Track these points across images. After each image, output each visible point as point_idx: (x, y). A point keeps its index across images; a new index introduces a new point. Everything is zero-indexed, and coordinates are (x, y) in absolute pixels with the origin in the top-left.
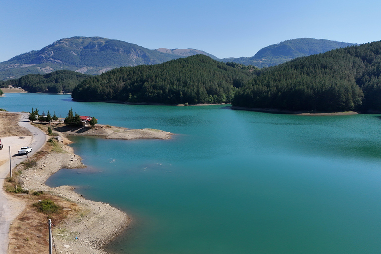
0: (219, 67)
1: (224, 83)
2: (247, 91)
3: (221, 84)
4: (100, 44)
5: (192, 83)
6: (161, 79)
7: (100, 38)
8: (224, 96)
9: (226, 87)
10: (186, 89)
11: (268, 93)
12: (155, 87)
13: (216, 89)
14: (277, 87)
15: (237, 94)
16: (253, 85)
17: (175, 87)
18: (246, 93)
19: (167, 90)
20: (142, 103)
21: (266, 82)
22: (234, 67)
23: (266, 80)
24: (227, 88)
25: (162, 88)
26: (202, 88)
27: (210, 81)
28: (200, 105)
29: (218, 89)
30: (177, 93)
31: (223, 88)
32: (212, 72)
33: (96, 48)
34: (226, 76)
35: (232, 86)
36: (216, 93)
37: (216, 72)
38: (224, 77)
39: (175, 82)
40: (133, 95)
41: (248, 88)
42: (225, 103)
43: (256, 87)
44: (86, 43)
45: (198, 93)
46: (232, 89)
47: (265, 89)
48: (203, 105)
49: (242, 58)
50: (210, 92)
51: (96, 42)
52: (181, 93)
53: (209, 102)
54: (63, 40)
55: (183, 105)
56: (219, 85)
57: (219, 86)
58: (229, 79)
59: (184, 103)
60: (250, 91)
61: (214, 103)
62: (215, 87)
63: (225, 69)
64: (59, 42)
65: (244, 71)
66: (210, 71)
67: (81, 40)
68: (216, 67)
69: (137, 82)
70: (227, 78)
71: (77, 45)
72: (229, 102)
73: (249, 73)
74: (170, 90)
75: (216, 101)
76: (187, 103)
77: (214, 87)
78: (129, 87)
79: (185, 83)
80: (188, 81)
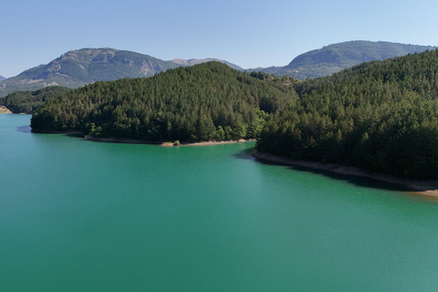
0: (239, 79)
1: (244, 105)
2: (287, 123)
3: (238, 107)
4: (109, 56)
5: (189, 107)
6: (142, 100)
7: (110, 49)
8: (244, 127)
9: (247, 113)
10: (178, 116)
11: (335, 131)
12: (129, 113)
13: (230, 117)
14: (356, 119)
15: (267, 129)
16: (299, 113)
17: (160, 113)
18: (285, 130)
19: (147, 119)
20: (110, 139)
21: (326, 108)
22: (262, 79)
23: (324, 102)
24: (250, 113)
25: (141, 116)
26: (205, 116)
27: (220, 103)
28: (201, 144)
29: (233, 115)
30: (163, 124)
31: (243, 114)
32: (225, 88)
33: (105, 61)
34: (248, 93)
35: (258, 110)
36: (229, 123)
37: (232, 86)
38: (246, 94)
39: (163, 105)
40: (97, 126)
41: (289, 118)
42: (244, 138)
43: (306, 118)
44: (95, 55)
45: (198, 124)
46: (257, 114)
47: (326, 121)
48: (206, 143)
49: (273, 68)
50: (220, 121)
51: (105, 53)
52: (169, 124)
53: (217, 139)
54: (72, 52)
55: (171, 144)
56: (236, 109)
57: (234, 111)
58: (253, 98)
59: (173, 141)
60: (294, 125)
61: (226, 139)
62: (229, 112)
63: (248, 83)
64: (67, 54)
65: (277, 84)
66: (222, 87)
67: (90, 52)
68: (235, 79)
69: (107, 104)
70: (250, 96)
71: (85, 57)
72: (252, 138)
73: (285, 87)
74: (152, 119)
75: (229, 136)
76: (178, 142)
77: (226, 113)
78: (96, 112)
79: (178, 106)
80: (184, 103)
